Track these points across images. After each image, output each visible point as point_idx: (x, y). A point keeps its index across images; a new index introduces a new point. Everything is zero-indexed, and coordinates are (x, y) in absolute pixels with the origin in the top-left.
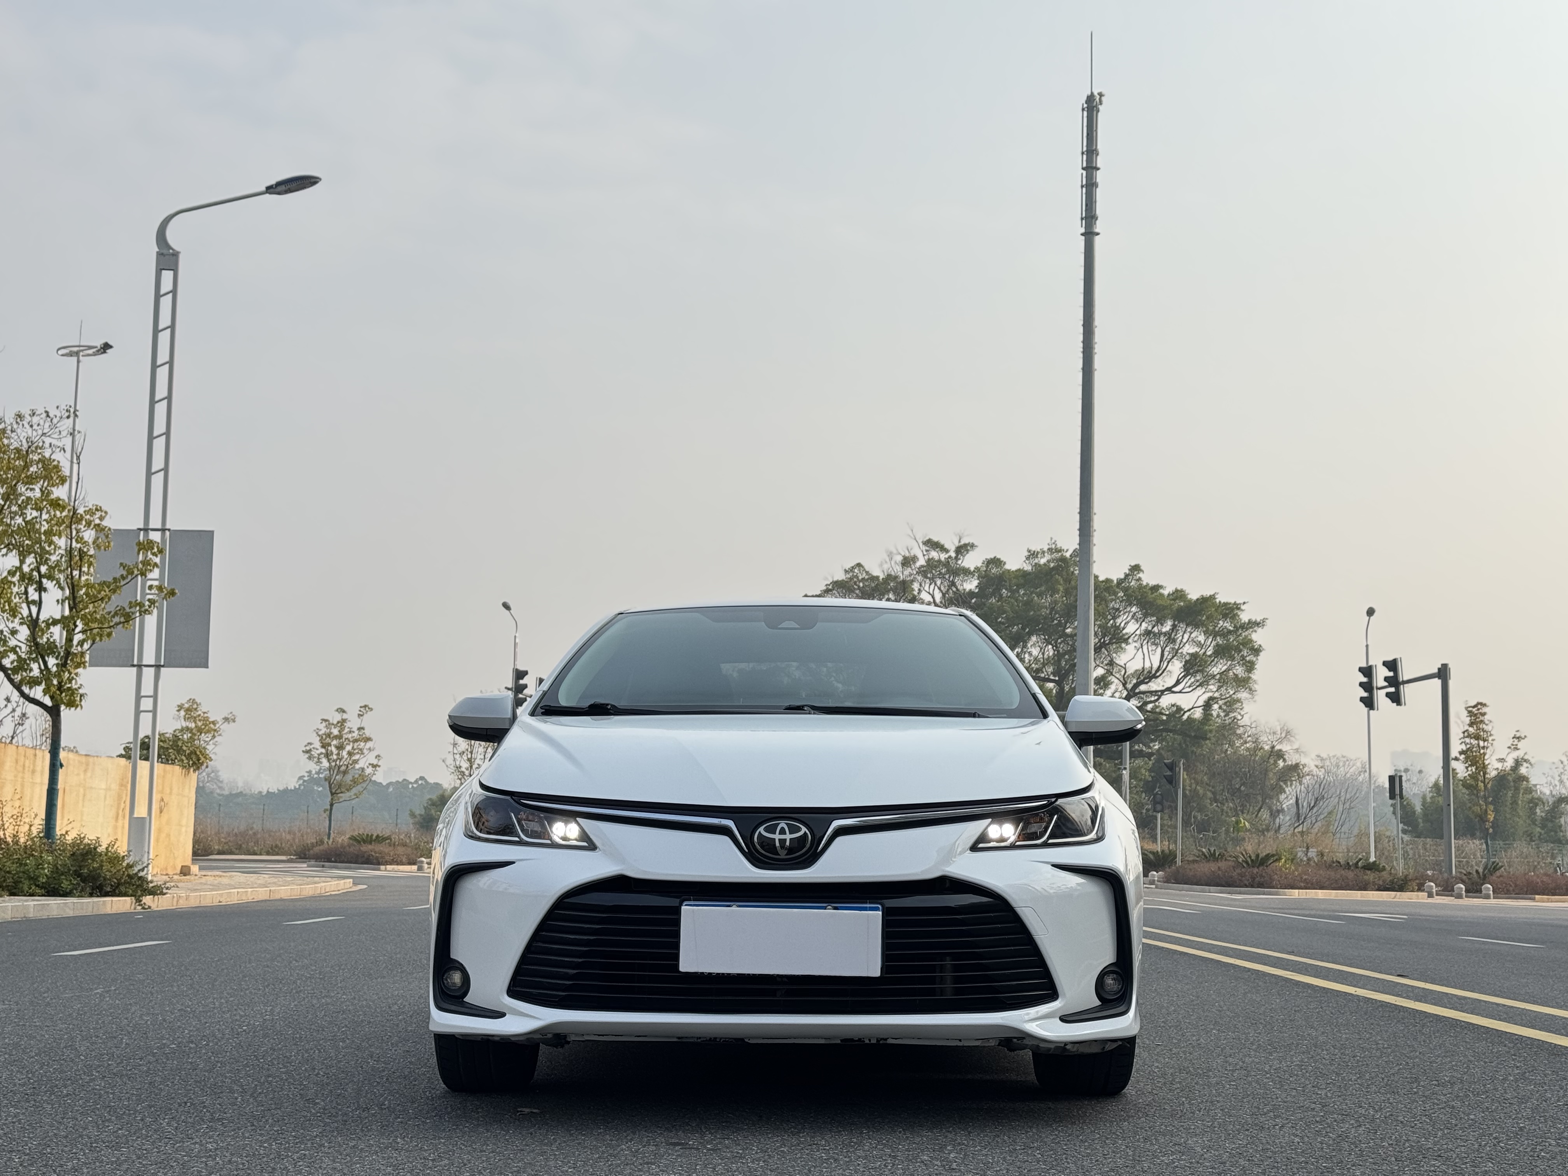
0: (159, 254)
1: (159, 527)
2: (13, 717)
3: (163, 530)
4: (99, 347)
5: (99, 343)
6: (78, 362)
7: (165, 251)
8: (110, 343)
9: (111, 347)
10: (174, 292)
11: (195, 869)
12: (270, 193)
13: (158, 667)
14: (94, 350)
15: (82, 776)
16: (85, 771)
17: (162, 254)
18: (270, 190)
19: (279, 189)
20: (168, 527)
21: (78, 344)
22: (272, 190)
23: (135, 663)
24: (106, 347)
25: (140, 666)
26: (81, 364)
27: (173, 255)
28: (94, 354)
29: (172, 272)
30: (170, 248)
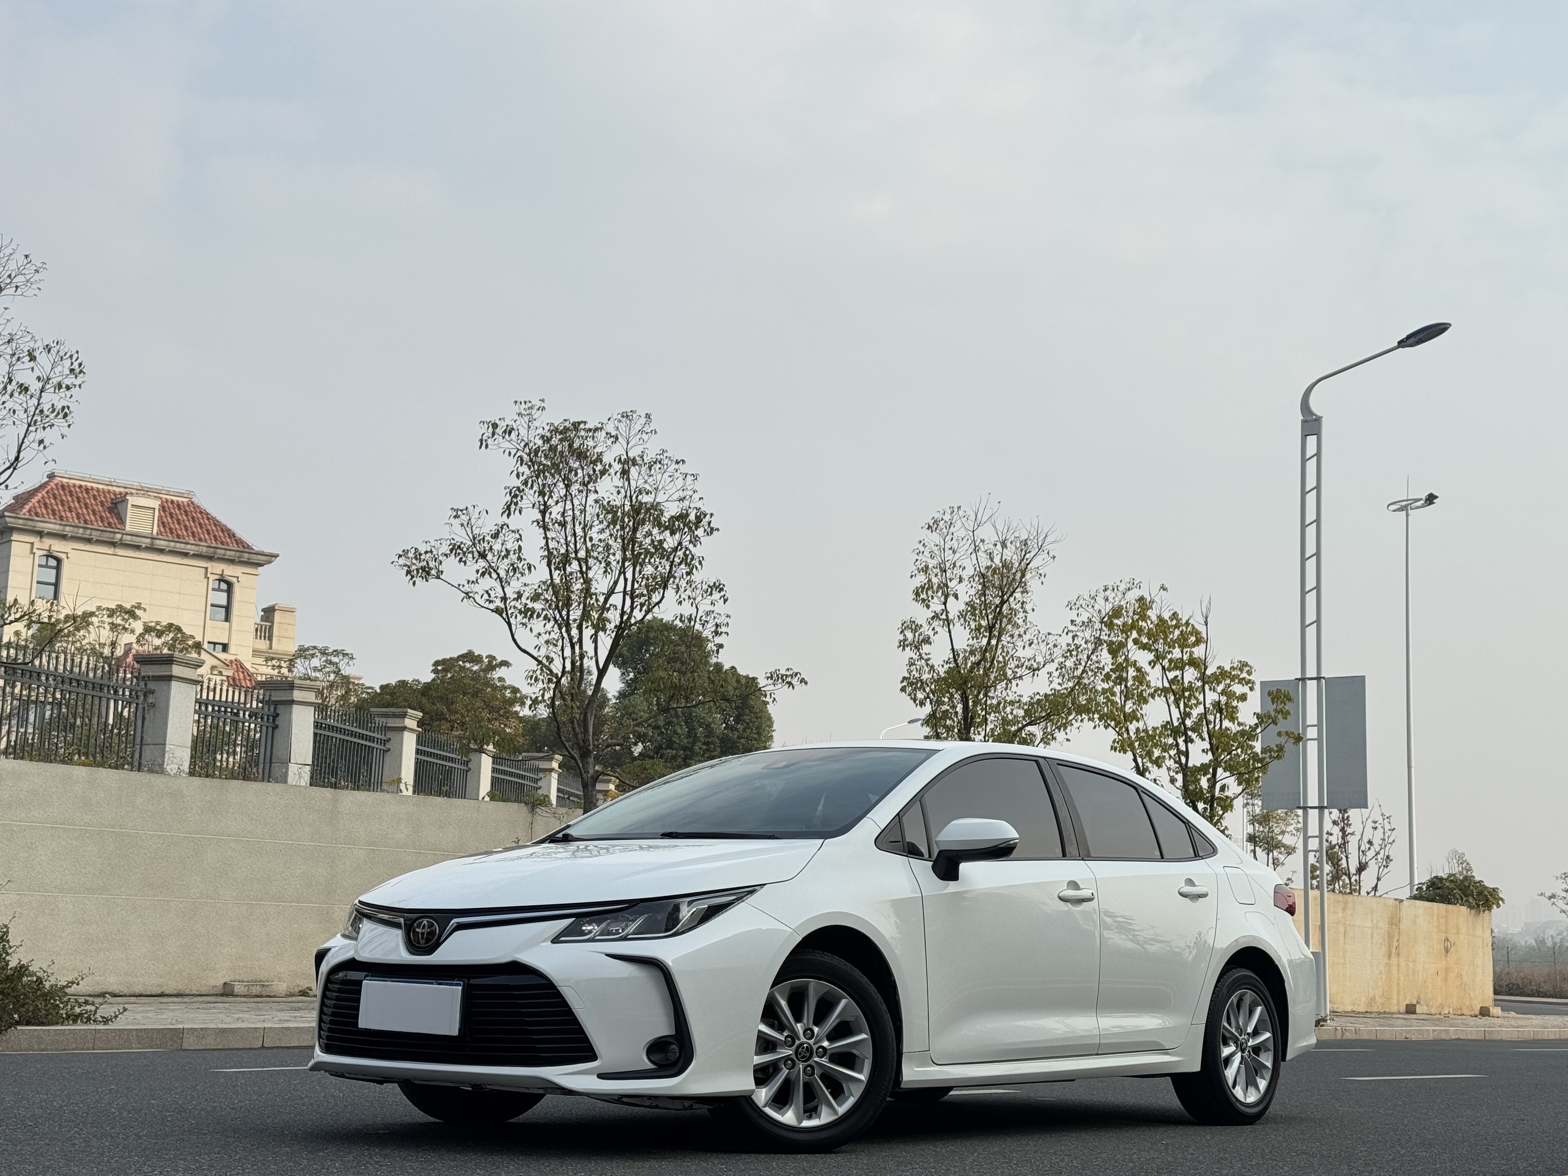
0: (1304, 422)
1: (1315, 675)
2: (1376, 859)
3: (1318, 679)
4: (1424, 498)
5: (1424, 496)
6: (1407, 515)
7: (1308, 418)
8: (1435, 494)
9: (1436, 497)
10: (1318, 455)
11: (1496, 1011)
12: (1403, 347)
13: (1321, 808)
14: (1423, 502)
15: (1340, 915)
16: (1344, 909)
17: (1306, 421)
18: (1402, 344)
19: (1410, 341)
20: (1323, 675)
21: (1406, 498)
22: (1403, 344)
23: (1302, 805)
24: (1431, 499)
25: (1305, 808)
26: (1409, 517)
27: (1315, 420)
28: (1423, 506)
29: (1315, 436)
30: (1314, 414)
